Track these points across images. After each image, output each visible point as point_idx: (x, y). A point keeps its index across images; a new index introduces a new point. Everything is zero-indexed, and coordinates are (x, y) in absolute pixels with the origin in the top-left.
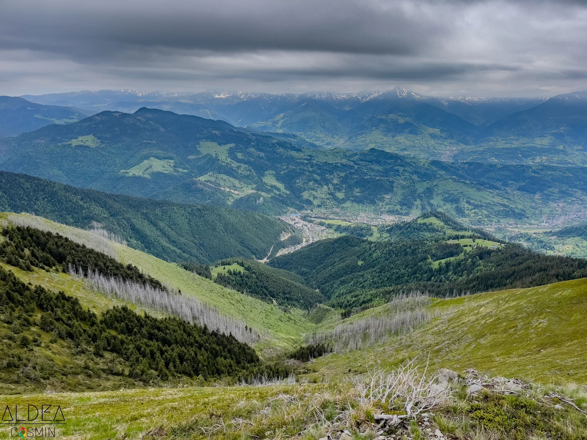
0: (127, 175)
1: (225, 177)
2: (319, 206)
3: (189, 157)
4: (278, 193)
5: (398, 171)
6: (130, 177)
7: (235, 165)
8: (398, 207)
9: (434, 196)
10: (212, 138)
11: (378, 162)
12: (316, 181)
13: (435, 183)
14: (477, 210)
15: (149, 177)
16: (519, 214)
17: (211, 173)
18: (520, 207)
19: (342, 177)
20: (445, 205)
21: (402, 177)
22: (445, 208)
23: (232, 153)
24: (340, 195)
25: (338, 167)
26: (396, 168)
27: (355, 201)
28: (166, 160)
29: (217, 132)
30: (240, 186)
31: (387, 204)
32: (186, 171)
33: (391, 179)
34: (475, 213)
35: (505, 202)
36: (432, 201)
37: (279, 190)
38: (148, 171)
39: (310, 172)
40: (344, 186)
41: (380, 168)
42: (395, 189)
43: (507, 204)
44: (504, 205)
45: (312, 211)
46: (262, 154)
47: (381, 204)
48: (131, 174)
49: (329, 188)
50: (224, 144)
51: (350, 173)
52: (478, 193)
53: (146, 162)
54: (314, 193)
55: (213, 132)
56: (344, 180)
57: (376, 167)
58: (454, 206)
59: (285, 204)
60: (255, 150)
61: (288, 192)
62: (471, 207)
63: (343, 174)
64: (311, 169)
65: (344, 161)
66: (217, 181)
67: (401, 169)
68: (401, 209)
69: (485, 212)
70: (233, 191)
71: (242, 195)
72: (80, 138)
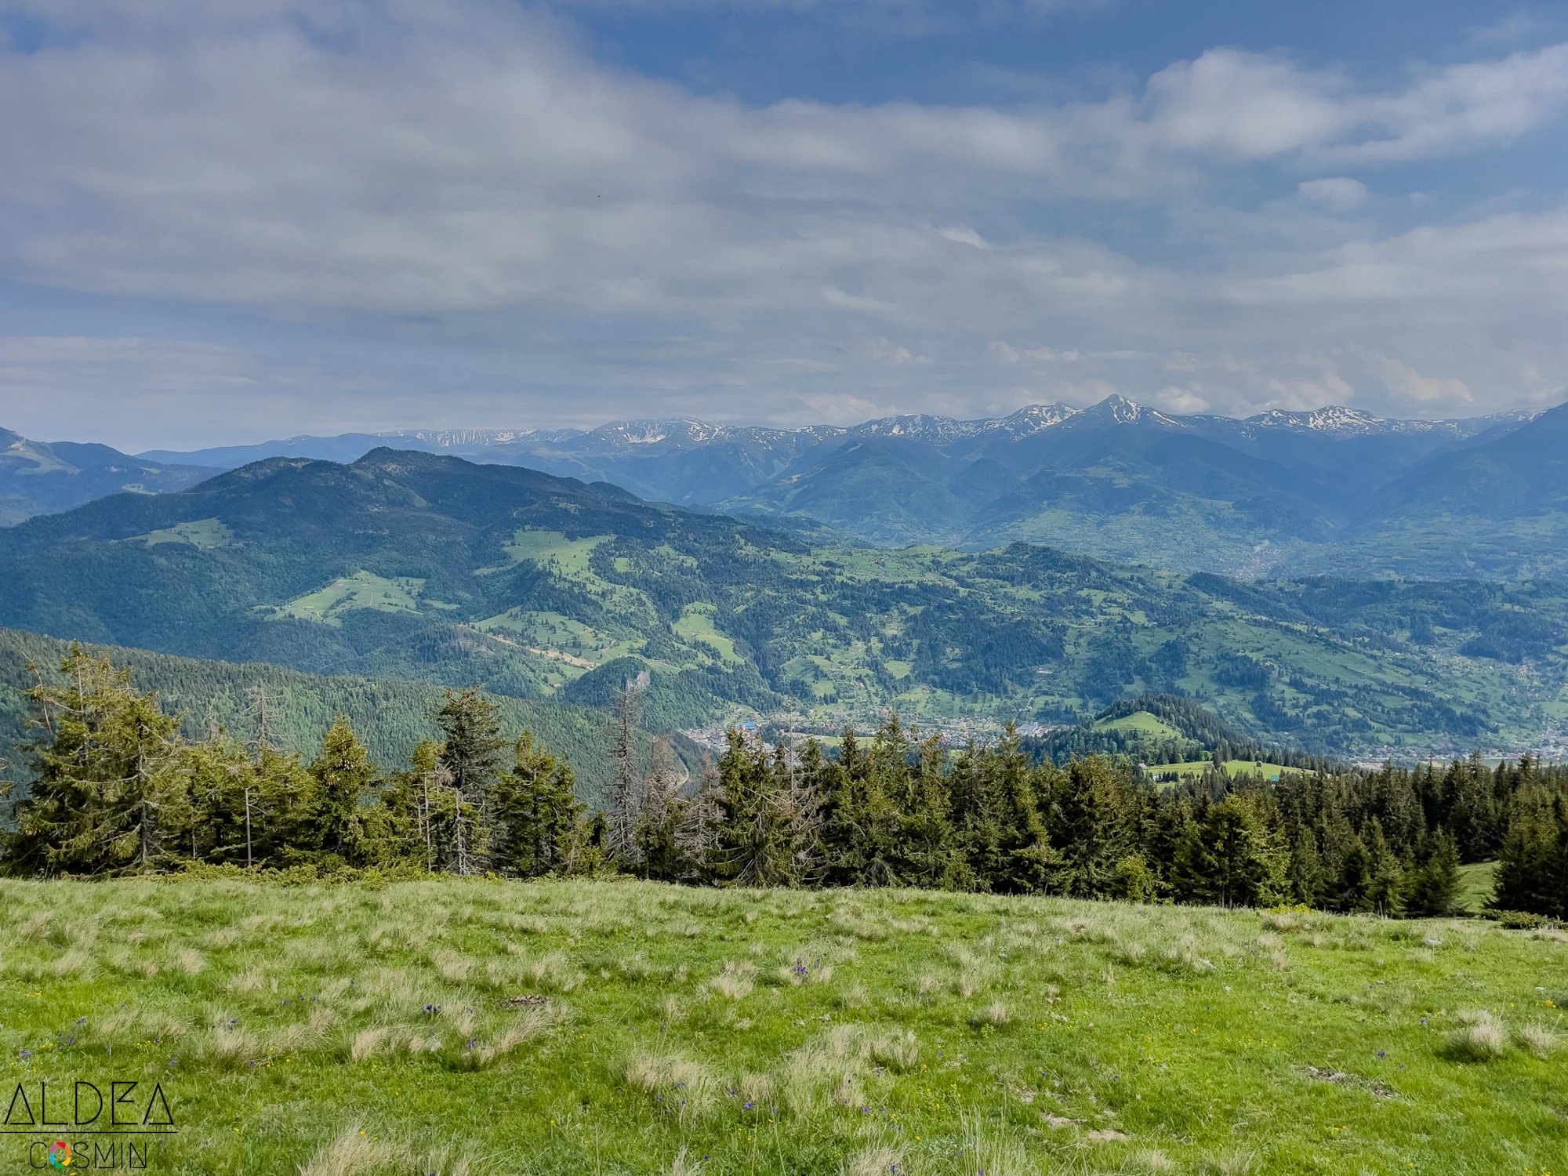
0: (269, 618)
1: (554, 618)
2: (829, 700)
3: (477, 572)
4: (709, 662)
5: (1088, 601)
6: (274, 623)
7: (598, 586)
8: (1074, 702)
9: (1189, 667)
10: (553, 521)
11: (1030, 578)
12: (832, 628)
13: (1192, 630)
14: (1324, 707)
15: (336, 623)
16: (1466, 719)
17: (516, 610)
18: (1469, 697)
19: (914, 618)
20: (1220, 693)
21: (1100, 618)
22: (1221, 701)
23: (600, 564)
24: (899, 669)
25: (908, 592)
26: (1084, 593)
27: (943, 685)
28: (403, 580)
29: (572, 508)
30: (593, 643)
31: (1040, 692)
32: (453, 607)
33: (1060, 621)
34: (1318, 715)
35: (1420, 682)
36: (1181, 683)
37: (715, 654)
38: (339, 609)
39: (818, 604)
40: (915, 642)
41: (1035, 596)
42: (1069, 649)
43: (1427, 689)
44: (1415, 693)
45: (803, 712)
46: (690, 562)
47: (1021, 692)
48: (280, 615)
49: (868, 650)
50: (586, 535)
51: (938, 608)
52: (1327, 656)
53: (341, 582)
54: (819, 660)
55: (562, 505)
56: (916, 626)
57: (1023, 592)
58: (1251, 696)
59: (724, 694)
60: (672, 552)
61: (741, 661)
62: (1303, 699)
63: (912, 611)
64: (823, 598)
65: (930, 578)
66: (530, 632)
67: (1098, 597)
68: (1084, 706)
69: (1351, 713)
70: (567, 658)
71: (592, 665)
72: (182, 526)
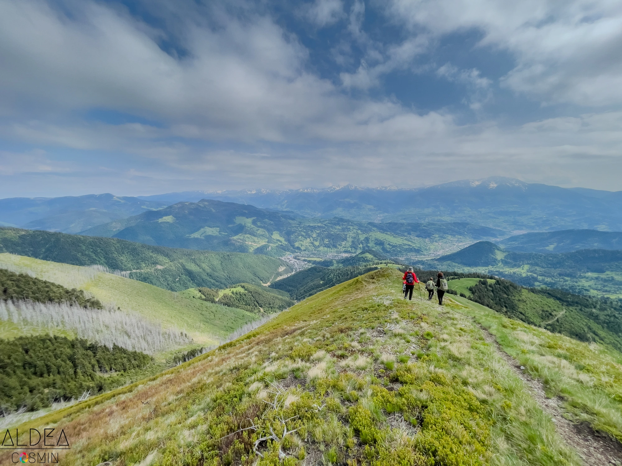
0: (190, 237)
1: (249, 236)
2: (305, 250)
3: (229, 226)
4: (280, 244)
5: (350, 229)
6: (192, 239)
7: (255, 228)
8: (350, 249)
9: (370, 241)
10: (243, 214)
11: (338, 224)
12: (302, 236)
13: (370, 234)
14: (394, 249)
15: (203, 238)
16: (418, 250)
17: (241, 234)
18: (418, 246)
19: (318, 233)
20: (376, 246)
21: (352, 232)
22: (376, 248)
23: (254, 223)
24: (317, 244)
25: (316, 228)
26: (349, 227)
27: (326, 247)
28: (215, 228)
29: (246, 211)
30: (258, 241)
31: (343, 247)
32: (226, 234)
33: (346, 233)
34: (393, 250)
35: (410, 243)
36: (369, 245)
37: (281, 242)
38: (203, 235)
39: (299, 231)
40: (319, 238)
41: (340, 228)
42: (348, 239)
43: (411, 244)
44: (409, 245)
45: (300, 253)
46: (272, 222)
47: (340, 247)
48: (192, 237)
49: (310, 240)
50: (250, 217)
51: (322, 231)
52: (394, 239)
53: (202, 229)
54: (301, 242)
55: (244, 211)
56: (319, 235)
57: (338, 227)
58: (381, 247)
59: (285, 250)
60: (268, 221)
61: (287, 243)
62: (391, 247)
63: (318, 232)
64: (300, 230)
65: (319, 225)
66: (244, 239)
67: (351, 228)
68: (352, 250)
69: (399, 249)
70: (253, 244)
71: (259, 246)
72: (164, 218)
